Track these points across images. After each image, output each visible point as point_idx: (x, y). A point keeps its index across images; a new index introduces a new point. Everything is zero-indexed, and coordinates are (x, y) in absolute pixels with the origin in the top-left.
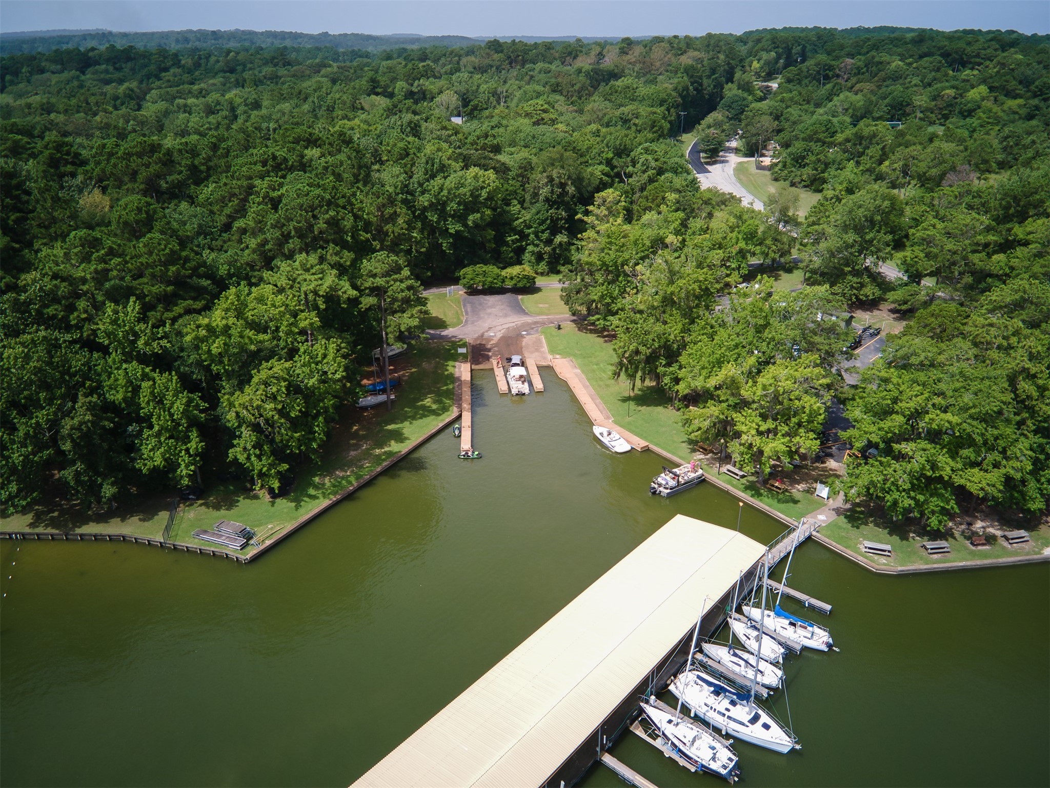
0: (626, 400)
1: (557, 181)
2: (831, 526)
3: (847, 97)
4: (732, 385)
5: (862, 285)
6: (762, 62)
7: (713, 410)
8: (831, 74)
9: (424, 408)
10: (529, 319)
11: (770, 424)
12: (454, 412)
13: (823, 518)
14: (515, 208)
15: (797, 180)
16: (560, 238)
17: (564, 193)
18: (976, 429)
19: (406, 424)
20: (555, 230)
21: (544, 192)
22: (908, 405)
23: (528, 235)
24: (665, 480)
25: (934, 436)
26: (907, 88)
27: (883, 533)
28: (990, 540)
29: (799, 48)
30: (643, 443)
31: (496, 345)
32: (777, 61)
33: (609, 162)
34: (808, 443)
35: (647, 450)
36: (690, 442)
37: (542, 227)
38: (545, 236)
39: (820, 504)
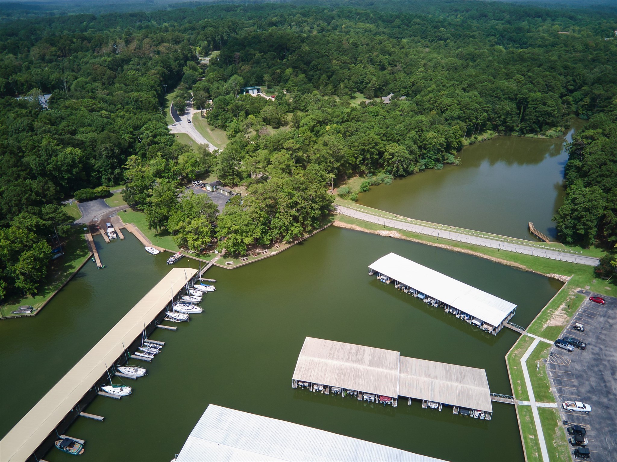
0: (156, 236)
1: (109, 148)
2: (219, 260)
3: (236, 78)
4: (183, 228)
7: (180, 235)
8: (231, 60)
9: (77, 255)
10: (111, 210)
11: (197, 237)
12: (90, 254)
13: (217, 259)
14: (92, 161)
15: (217, 125)
16: (117, 171)
17: (114, 153)
18: (244, 228)
19: (73, 262)
20: (113, 167)
21: (105, 153)
22: (228, 225)
23: (102, 171)
24: (171, 260)
25: (236, 232)
27: (232, 259)
28: (259, 254)
29: (219, 36)
30: (164, 249)
31: (100, 223)
33: (131, 133)
34: (207, 239)
35: (165, 251)
36: (179, 246)
37: (107, 168)
38: (110, 171)
39: (217, 255)
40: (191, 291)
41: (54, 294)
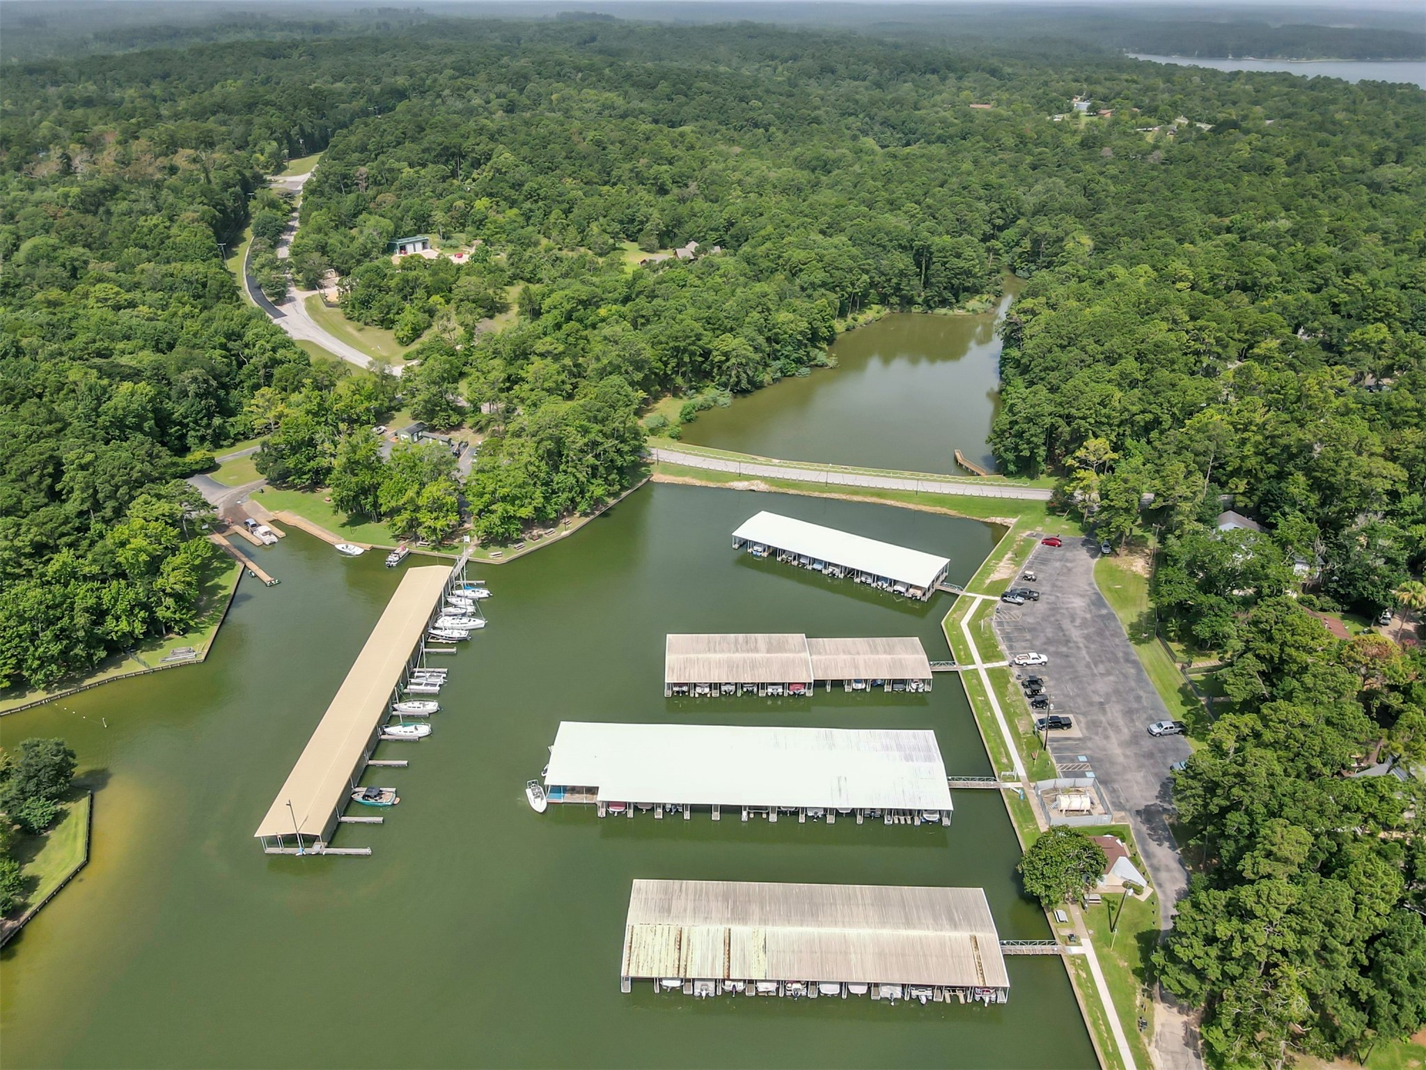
0: (344, 525)
1: (200, 379)
2: (475, 553)
3: (378, 222)
4: (411, 501)
5: (449, 416)
6: (266, 155)
7: (406, 515)
8: (349, 182)
9: (216, 568)
10: (234, 491)
11: (435, 514)
12: (240, 566)
13: (470, 551)
14: (168, 405)
15: (369, 320)
16: (217, 421)
17: (210, 386)
18: (516, 492)
19: (216, 580)
20: (210, 416)
21: (192, 388)
22: (490, 488)
23: (187, 425)
24: (392, 559)
25: (504, 499)
26: (424, 200)
27: (497, 548)
28: (540, 536)
29: (297, 128)
30: (368, 546)
31: (225, 516)
32: (280, 149)
33: (223, 347)
34: (453, 519)
35: (373, 549)
36: (394, 537)
37: (200, 416)
38: (205, 421)
39: (468, 545)
40: (452, 600)
41: (215, 628)
